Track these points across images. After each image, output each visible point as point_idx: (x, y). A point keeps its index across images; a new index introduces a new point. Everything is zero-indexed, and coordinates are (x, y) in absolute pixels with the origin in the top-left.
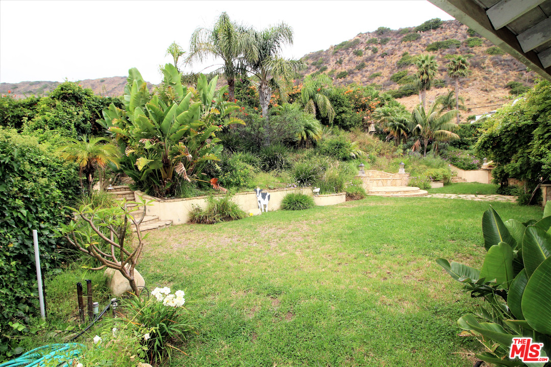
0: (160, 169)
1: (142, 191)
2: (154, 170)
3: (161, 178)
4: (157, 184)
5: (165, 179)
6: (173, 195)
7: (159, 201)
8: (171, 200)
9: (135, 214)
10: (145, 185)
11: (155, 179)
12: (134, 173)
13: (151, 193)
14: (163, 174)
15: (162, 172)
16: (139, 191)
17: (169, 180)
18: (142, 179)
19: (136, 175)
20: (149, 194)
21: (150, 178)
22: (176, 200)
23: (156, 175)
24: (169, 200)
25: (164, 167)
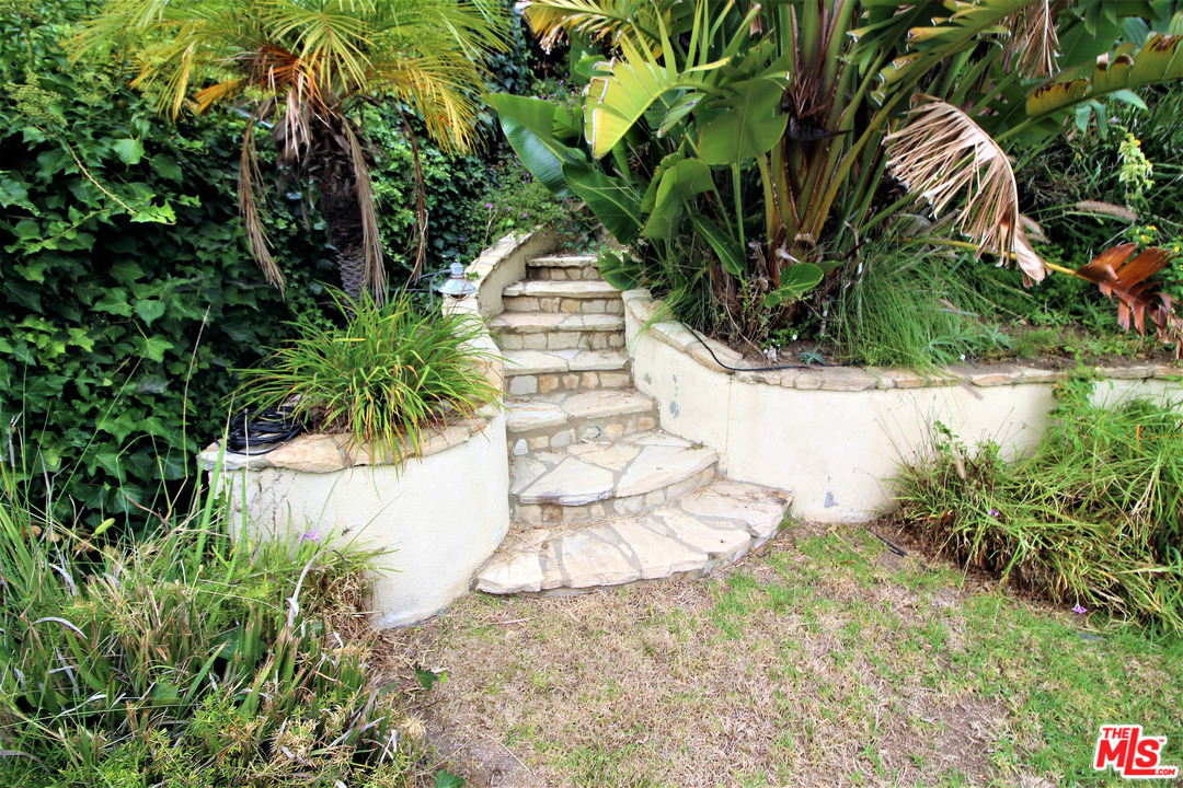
0: (762, 162)
1: (658, 293)
2: (722, 176)
3: (755, 231)
4: (734, 269)
5: (782, 237)
6: (810, 336)
7: (731, 372)
8: (804, 378)
9: (608, 419)
10: (670, 265)
11: (721, 234)
12: (618, 195)
13: (696, 316)
14: (777, 202)
15: (772, 186)
16: (643, 293)
17: (804, 245)
18: (649, 230)
19: (630, 204)
20: (684, 314)
21: (697, 223)
22: (830, 374)
23: (731, 210)
24: (789, 375)
25: (788, 143)
